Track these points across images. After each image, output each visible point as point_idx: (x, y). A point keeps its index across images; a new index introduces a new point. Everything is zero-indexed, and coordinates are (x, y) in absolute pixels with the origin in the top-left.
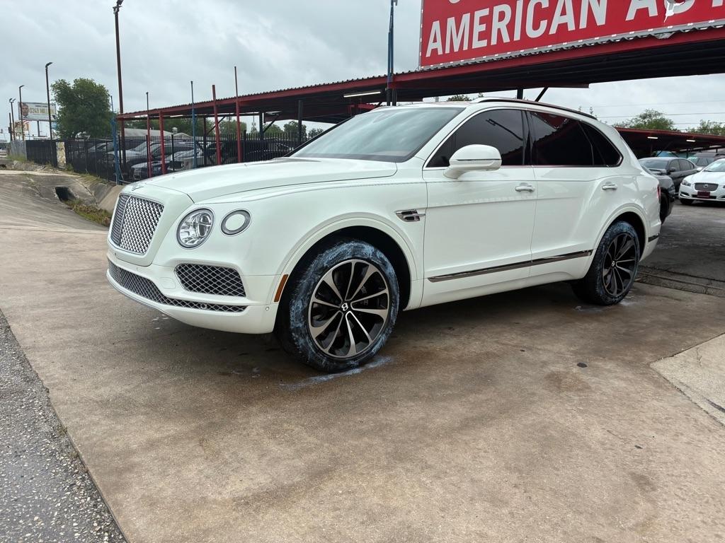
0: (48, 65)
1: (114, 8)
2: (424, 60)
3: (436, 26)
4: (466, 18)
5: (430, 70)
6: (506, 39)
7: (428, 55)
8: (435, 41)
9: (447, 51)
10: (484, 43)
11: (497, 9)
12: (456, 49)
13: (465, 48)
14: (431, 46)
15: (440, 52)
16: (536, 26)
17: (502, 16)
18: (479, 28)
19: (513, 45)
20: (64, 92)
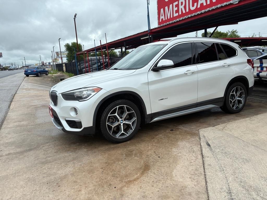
0: (59, 39)
1: (74, 18)
2: (159, 23)
3: (162, 10)
4: (171, 6)
5: (161, 27)
6: (184, 12)
7: (160, 21)
8: (162, 16)
9: (166, 19)
10: (177, 14)
11: (180, 1)
12: (169, 18)
13: (172, 17)
14: (161, 18)
15: (164, 20)
16: (193, 6)
17: (182, 3)
18: (175, 9)
19: (187, 14)
20: (68, 47)
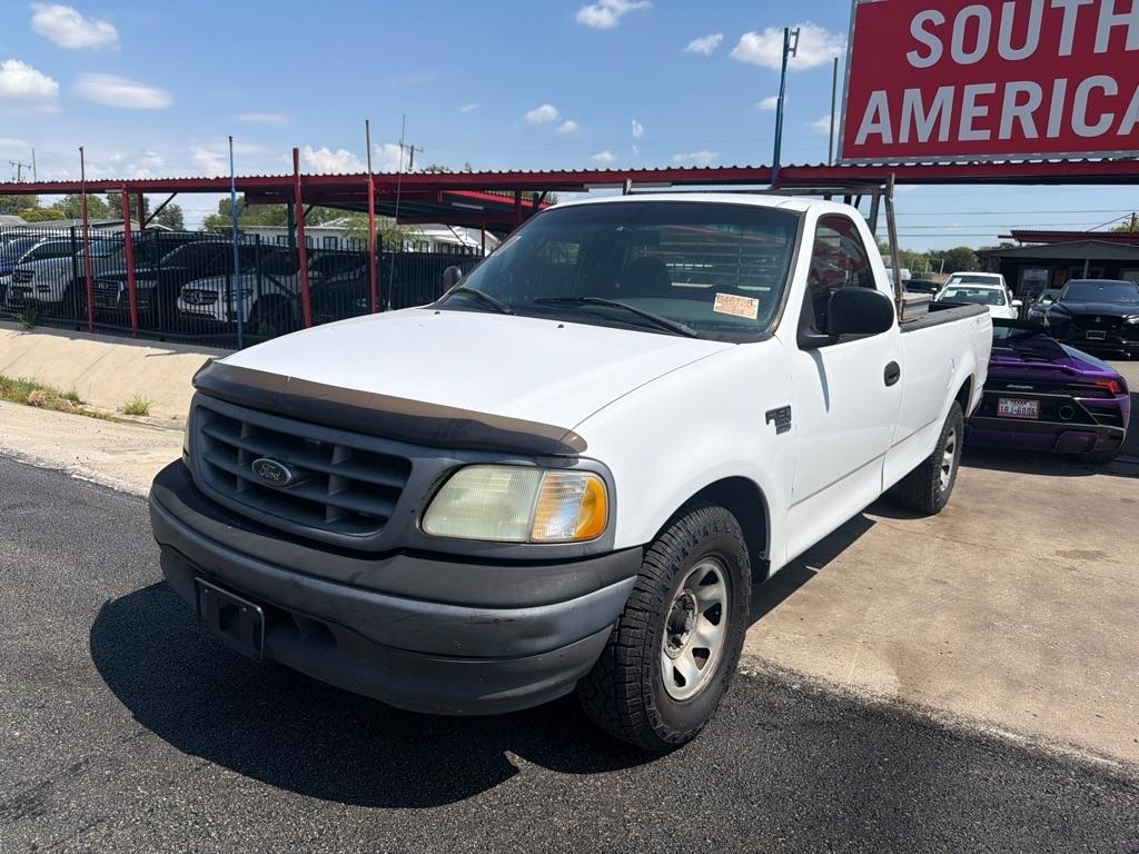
2: (849, 148)
3: (879, 99)
4: (945, 95)
6: (1030, 131)
7: (861, 140)
8: (876, 121)
9: (903, 140)
10: (985, 135)
11: (1012, 88)
12: (923, 136)
13: (944, 136)
14: (866, 128)
15: (887, 140)
16: (1091, 120)
17: (1022, 98)
18: (970, 111)
